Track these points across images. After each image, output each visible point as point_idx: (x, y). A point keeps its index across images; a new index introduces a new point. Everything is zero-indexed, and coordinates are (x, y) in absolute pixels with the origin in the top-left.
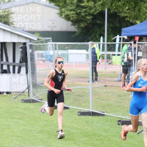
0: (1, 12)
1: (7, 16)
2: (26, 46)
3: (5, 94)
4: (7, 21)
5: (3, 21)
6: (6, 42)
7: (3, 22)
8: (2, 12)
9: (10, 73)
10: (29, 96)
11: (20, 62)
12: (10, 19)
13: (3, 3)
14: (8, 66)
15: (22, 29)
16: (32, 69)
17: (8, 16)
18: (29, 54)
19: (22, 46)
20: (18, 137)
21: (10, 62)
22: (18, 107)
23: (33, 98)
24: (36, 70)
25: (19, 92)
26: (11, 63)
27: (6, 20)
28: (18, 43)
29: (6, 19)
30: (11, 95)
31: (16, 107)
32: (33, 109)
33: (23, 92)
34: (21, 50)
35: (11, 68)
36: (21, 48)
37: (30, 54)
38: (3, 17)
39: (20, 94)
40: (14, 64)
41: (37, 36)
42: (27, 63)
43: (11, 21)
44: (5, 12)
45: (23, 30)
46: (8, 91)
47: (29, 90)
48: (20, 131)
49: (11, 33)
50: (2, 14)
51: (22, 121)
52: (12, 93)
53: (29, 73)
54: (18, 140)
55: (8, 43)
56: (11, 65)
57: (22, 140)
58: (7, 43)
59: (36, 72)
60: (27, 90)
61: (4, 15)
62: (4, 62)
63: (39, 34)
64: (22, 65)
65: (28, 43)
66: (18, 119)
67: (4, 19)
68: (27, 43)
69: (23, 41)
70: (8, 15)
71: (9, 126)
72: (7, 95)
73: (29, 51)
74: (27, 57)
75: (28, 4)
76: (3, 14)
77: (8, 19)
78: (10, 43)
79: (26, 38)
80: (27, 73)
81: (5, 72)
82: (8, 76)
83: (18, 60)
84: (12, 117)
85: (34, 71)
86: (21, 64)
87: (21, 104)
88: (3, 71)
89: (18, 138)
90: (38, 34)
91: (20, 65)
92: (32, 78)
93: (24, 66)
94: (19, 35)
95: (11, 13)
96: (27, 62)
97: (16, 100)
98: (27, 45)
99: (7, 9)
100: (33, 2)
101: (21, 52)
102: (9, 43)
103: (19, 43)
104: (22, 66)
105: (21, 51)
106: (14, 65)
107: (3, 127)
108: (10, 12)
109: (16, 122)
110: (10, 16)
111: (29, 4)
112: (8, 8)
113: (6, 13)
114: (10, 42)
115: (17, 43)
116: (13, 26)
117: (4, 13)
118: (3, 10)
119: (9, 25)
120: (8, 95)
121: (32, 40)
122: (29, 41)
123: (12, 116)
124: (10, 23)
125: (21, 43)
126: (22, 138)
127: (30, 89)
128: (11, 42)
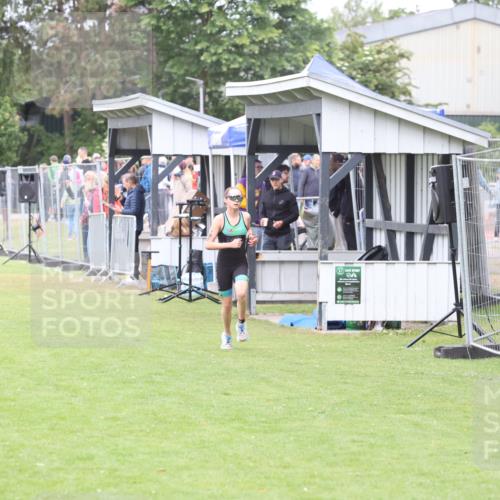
0: (367, 53)
1: (386, 65)
2: (451, 167)
3: (379, 328)
4: (388, 80)
5: (375, 82)
6: (385, 154)
7: (372, 86)
8: (371, 51)
9: (396, 257)
10: (461, 336)
11: (432, 221)
12: (399, 75)
13: (374, 21)
14: (391, 235)
15: (438, 110)
16: (469, 243)
17: (392, 67)
18: (462, 195)
19: (436, 166)
20: (423, 474)
21: (398, 220)
22: (422, 373)
23: (475, 341)
24: (485, 250)
25: (426, 322)
26: (399, 224)
27: (383, 78)
28: (425, 158)
29: (381, 75)
30: (400, 331)
31: (416, 373)
32: (475, 380)
33: (441, 322)
34: (433, 179)
35: (401, 241)
36: (434, 172)
37: (465, 194)
38: (372, 68)
39: (431, 330)
40: (410, 228)
41: (489, 132)
42: (453, 224)
43: (399, 82)
44: (379, 52)
45: (442, 113)
46: (390, 318)
47: (460, 315)
48: (431, 455)
49: (400, 121)
50: (370, 58)
51: (435, 422)
52: (403, 325)
53: (459, 260)
54: (421, 484)
55: (390, 155)
56: (400, 232)
57: (437, 484)
58: (388, 157)
59: (485, 253)
60: (454, 317)
61: (378, 63)
62: (377, 222)
63: (497, 125)
64: (436, 232)
65: (458, 157)
66: (424, 413)
67: (378, 74)
68: (453, 157)
69: (441, 148)
70: (389, 61)
71: (392, 436)
72: (385, 331)
73: (460, 183)
74: (454, 204)
75: (456, 23)
76: (374, 61)
77: (392, 75)
78: (398, 157)
79: (451, 138)
80: (453, 256)
81: (380, 255)
82: (390, 266)
83: (422, 216)
84: (403, 407)
85: (478, 250)
86: (432, 229)
87: (432, 364)
88: (373, 251)
89: (422, 480)
90: (491, 127)
91: (430, 231)
92: (471, 274)
93: (443, 235)
94: (426, 130)
95: (402, 56)
96: (456, 221)
97: (416, 348)
98: (454, 164)
99: (387, 40)
100: (475, 19)
101: (433, 186)
102: (393, 157)
103: (427, 155)
104: (438, 235)
105: (433, 183)
106: (409, 230)
107: (372, 441)
108: (397, 51)
109: (416, 425)
110: (397, 65)
111: (462, 26)
112: (392, 39)
113: (384, 56)
114: (395, 155)
115: (422, 155)
116: (408, 98)
117: (376, 56)
118: (373, 45)
119: (393, 96)
120: (391, 332)
121: (470, 147)
122: (461, 152)
123: (402, 404)
124: (399, 88)
125: (433, 154)
126: (438, 477)
127: (464, 312)
128: (400, 154)
